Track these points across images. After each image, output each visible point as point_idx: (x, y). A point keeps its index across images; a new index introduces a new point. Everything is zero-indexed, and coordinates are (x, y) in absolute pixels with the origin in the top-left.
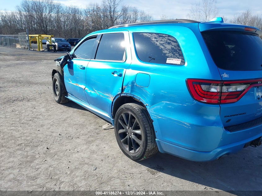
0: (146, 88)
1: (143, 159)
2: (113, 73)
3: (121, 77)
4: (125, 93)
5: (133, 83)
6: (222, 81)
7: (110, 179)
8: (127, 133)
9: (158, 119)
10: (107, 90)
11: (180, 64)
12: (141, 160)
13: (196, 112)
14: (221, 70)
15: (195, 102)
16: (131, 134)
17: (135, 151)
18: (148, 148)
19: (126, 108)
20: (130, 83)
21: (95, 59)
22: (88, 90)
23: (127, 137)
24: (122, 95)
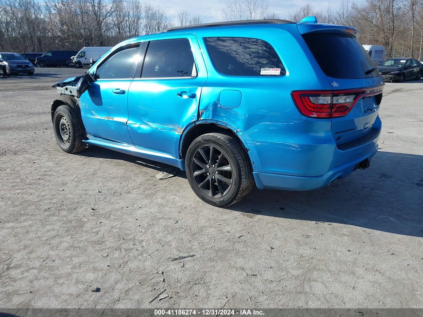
0: (236, 110)
1: (234, 202)
2: (181, 95)
3: (194, 99)
4: (202, 120)
5: (215, 105)
6: (333, 90)
7: (201, 229)
8: (208, 174)
9: (256, 147)
10: (169, 120)
11: (279, 74)
12: (232, 203)
13: (304, 129)
14: (330, 79)
15: (304, 118)
16: (215, 173)
17: (222, 193)
18: (242, 186)
19: (205, 140)
20: (211, 105)
21: (141, 77)
22: (135, 124)
23: (209, 178)
24: (197, 123)
